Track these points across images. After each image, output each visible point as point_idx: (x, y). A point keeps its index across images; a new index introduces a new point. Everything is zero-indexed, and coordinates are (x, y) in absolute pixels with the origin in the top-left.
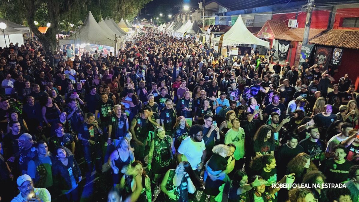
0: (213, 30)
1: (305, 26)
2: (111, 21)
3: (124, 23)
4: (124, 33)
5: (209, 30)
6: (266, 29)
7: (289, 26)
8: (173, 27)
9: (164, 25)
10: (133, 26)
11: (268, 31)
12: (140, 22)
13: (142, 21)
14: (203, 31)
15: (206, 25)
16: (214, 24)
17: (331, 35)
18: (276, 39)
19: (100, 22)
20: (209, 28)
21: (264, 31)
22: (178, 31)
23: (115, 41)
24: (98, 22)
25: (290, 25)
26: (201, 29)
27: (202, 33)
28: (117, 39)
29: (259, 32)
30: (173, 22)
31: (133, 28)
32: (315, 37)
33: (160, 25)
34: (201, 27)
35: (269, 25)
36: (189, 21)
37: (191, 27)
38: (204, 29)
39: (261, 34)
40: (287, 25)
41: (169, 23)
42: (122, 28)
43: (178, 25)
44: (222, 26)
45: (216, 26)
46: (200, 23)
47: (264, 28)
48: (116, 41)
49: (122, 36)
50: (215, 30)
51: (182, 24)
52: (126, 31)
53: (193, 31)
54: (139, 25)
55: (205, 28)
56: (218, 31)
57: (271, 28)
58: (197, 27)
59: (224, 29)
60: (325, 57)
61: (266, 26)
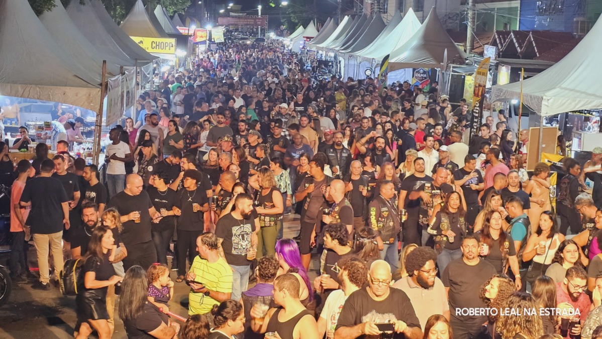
0: (506, 54)
3: (146, 18)
4: (141, 58)
5: (491, 53)
8: (342, 39)
10: (183, 30)
14: (465, 54)
15: (482, 30)
16: (515, 27)
20: (494, 44)
23: (101, 85)
26: (460, 46)
27: (461, 61)
30: (346, 19)
31: (182, 40)
34: (463, 39)
36: (410, 16)
38: (472, 48)
41: (330, 22)
42: (136, 39)
45: (521, 35)
49: (131, 70)
50: (519, 50)
51: (384, 26)
52: (150, 50)
55: (476, 45)
56: (529, 54)
59: (557, 46)
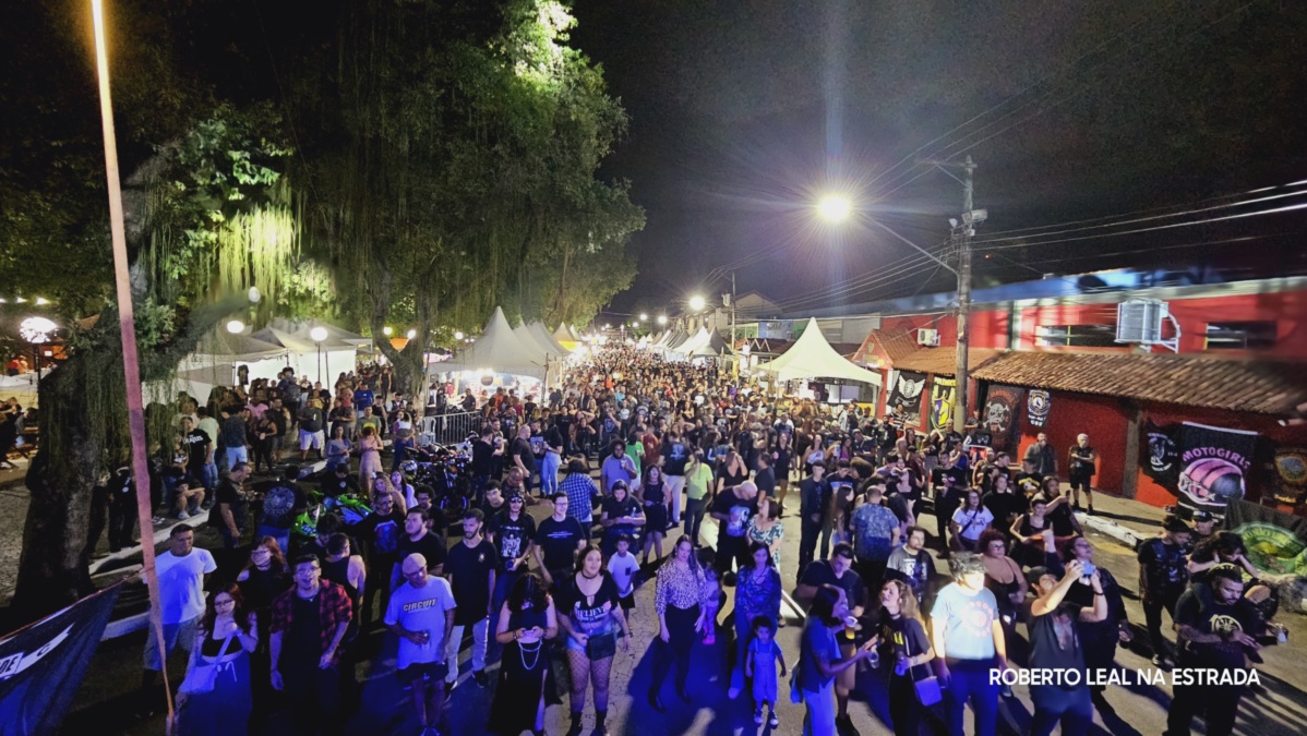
0: (754, 349)
1: (958, 343)
2: (538, 327)
3: (566, 332)
4: (564, 353)
5: (746, 349)
6: (871, 347)
7: (920, 342)
8: (667, 342)
9: (650, 337)
10: (584, 338)
11: (875, 352)
12: (600, 332)
13: (603, 329)
14: (732, 350)
15: (739, 337)
16: (757, 336)
17: (1016, 362)
18: (896, 369)
19: (516, 329)
20: (747, 344)
21: (867, 353)
22: (677, 350)
23: (545, 366)
24: (512, 328)
25: (923, 339)
26: (728, 346)
27: (730, 353)
28: (550, 363)
29: (857, 354)
30: (669, 332)
31: (585, 343)
32: (981, 366)
33: (640, 337)
34: (730, 342)
35: (878, 340)
36: (703, 330)
37: (708, 342)
38: (735, 347)
39: (860, 357)
40: (916, 339)
41: (660, 334)
42: (560, 342)
43: (678, 339)
44: (773, 340)
45: (761, 341)
46: (725, 335)
47: (866, 346)
48: (547, 367)
49: (559, 358)
50: (759, 348)
51: (688, 336)
52: (568, 349)
53: (712, 350)
54: (598, 336)
55: (737, 345)
56: (765, 350)
57: (881, 345)
58: (720, 342)
59: (779, 347)
60: (1007, 408)
61: (869, 341)
